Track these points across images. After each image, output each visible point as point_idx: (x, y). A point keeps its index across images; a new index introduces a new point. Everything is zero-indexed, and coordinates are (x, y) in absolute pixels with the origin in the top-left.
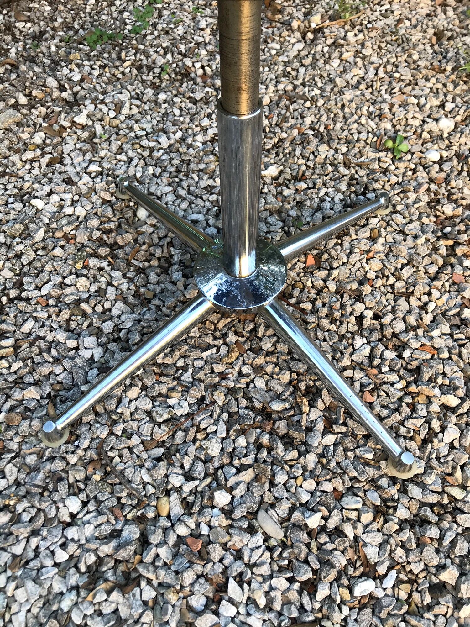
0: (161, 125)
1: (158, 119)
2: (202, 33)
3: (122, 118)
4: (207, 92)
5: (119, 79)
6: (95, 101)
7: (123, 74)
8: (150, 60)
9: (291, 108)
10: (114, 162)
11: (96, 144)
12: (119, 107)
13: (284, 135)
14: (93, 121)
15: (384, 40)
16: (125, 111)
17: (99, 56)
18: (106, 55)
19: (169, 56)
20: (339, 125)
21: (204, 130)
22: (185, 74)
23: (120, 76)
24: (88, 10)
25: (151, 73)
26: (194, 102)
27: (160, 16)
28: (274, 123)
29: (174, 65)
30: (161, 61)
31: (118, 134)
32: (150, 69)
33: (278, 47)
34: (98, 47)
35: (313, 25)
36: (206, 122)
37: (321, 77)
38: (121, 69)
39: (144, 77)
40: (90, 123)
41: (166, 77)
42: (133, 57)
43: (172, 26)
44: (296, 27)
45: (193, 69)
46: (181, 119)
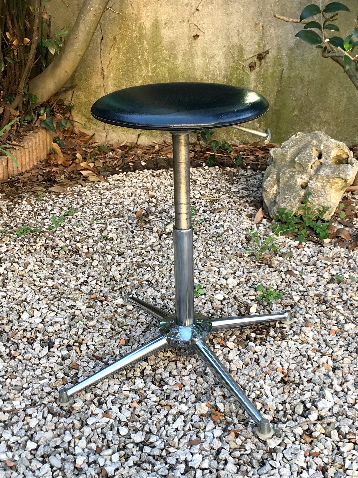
0: (51, 276)
1: (50, 272)
2: (93, 231)
3: (27, 270)
4: (87, 261)
5: (31, 252)
6: (12, 263)
7: (35, 250)
8: (54, 243)
9: (138, 271)
10: (15, 292)
11: (6, 283)
12: (26, 266)
13: (128, 283)
14: (8, 272)
15: (211, 240)
16: (30, 267)
17: (23, 240)
18: (27, 240)
19: (68, 242)
20: (165, 280)
21: (78, 279)
22: (76, 252)
23: (33, 251)
24: (23, 217)
25: (53, 250)
26: (76, 265)
27: (69, 222)
28: (124, 277)
29: (70, 247)
30: (61, 244)
31: (22, 279)
32: (53, 248)
33: (141, 240)
34: (23, 236)
35: (168, 230)
36: (80, 275)
37: (163, 256)
38: (34, 247)
39: (48, 252)
40: (6, 272)
41: (63, 252)
42: (44, 241)
43: (75, 227)
44: (156, 231)
45: (81, 249)
46: (65, 273)
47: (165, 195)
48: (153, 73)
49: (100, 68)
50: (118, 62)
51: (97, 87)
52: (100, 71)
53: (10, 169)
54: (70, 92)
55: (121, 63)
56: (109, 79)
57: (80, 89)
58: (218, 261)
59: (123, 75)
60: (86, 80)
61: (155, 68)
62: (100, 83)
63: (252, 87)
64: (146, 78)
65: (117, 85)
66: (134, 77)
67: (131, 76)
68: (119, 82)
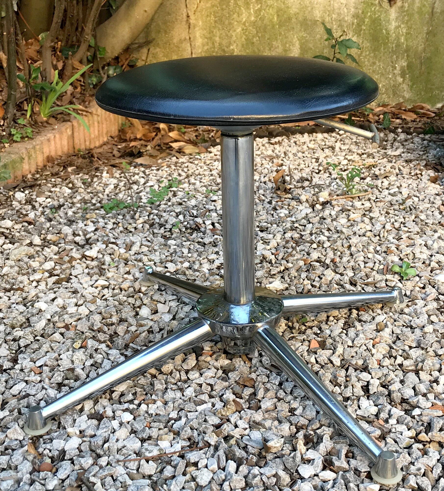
0: (170, 258)
1: (166, 254)
2: (213, 203)
3: (132, 252)
4: (217, 239)
5: (131, 232)
6: (107, 243)
7: (136, 228)
8: (162, 219)
9: (298, 249)
10: (121, 280)
11: (105, 269)
12: (129, 247)
13: (290, 265)
14: (104, 255)
15: (392, 208)
16: (135, 248)
17: (115, 217)
18: (120, 217)
19: (181, 217)
20: (345, 259)
21: (212, 262)
22: (197, 228)
23: (133, 230)
24: (107, 191)
25: (163, 228)
26: (204, 245)
27: (175, 195)
28: (280, 258)
29: (186, 223)
30: (172, 220)
31: (126, 264)
32: (161, 225)
33: (287, 212)
34: (114, 212)
35: (321, 200)
36: (213, 256)
37: (329, 230)
38: (134, 225)
39: (155, 231)
40: (100, 256)
41: (177, 230)
42: (147, 217)
43: (186, 200)
44: (305, 200)
45: (203, 225)
46: (190, 255)
47: (297, 163)
48: (256, 17)
49: (185, 15)
50: (209, 5)
51: (181, 41)
52: (185, 19)
53: (77, 141)
54: (145, 50)
55: (213, 6)
56: (197, 29)
57: (158, 45)
58: (416, 233)
59: (215, 22)
60: (166, 32)
61: (260, 10)
62: (184, 35)
63: (393, 27)
64: (247, 24)
65: (208, 36)
66: (230, 24)
67: (227, 22)
68: (211, 32)
